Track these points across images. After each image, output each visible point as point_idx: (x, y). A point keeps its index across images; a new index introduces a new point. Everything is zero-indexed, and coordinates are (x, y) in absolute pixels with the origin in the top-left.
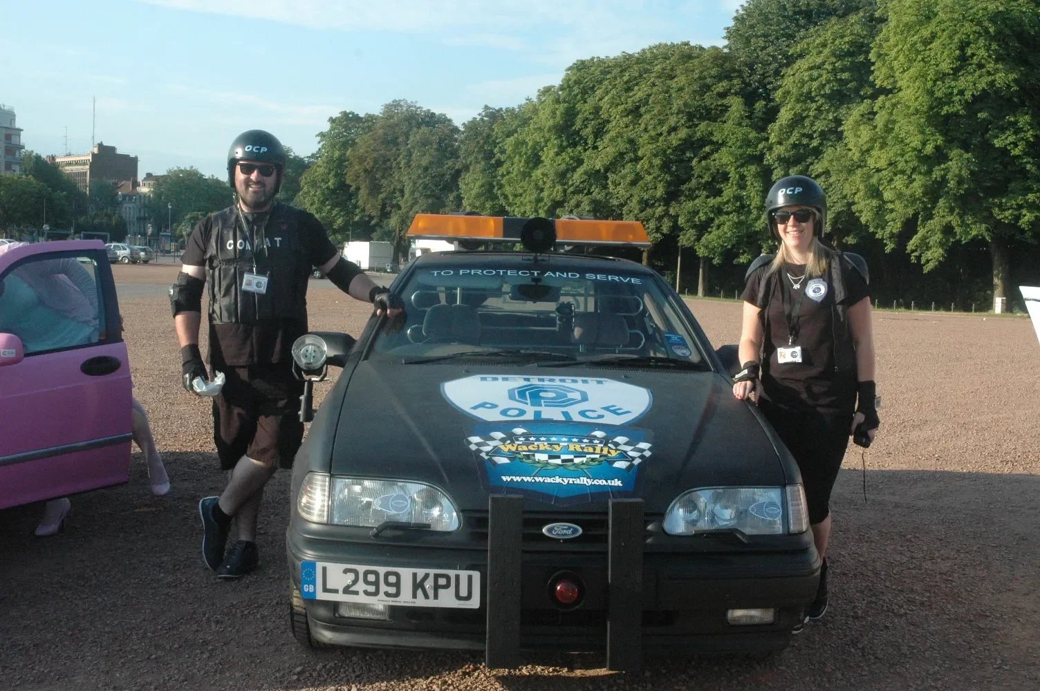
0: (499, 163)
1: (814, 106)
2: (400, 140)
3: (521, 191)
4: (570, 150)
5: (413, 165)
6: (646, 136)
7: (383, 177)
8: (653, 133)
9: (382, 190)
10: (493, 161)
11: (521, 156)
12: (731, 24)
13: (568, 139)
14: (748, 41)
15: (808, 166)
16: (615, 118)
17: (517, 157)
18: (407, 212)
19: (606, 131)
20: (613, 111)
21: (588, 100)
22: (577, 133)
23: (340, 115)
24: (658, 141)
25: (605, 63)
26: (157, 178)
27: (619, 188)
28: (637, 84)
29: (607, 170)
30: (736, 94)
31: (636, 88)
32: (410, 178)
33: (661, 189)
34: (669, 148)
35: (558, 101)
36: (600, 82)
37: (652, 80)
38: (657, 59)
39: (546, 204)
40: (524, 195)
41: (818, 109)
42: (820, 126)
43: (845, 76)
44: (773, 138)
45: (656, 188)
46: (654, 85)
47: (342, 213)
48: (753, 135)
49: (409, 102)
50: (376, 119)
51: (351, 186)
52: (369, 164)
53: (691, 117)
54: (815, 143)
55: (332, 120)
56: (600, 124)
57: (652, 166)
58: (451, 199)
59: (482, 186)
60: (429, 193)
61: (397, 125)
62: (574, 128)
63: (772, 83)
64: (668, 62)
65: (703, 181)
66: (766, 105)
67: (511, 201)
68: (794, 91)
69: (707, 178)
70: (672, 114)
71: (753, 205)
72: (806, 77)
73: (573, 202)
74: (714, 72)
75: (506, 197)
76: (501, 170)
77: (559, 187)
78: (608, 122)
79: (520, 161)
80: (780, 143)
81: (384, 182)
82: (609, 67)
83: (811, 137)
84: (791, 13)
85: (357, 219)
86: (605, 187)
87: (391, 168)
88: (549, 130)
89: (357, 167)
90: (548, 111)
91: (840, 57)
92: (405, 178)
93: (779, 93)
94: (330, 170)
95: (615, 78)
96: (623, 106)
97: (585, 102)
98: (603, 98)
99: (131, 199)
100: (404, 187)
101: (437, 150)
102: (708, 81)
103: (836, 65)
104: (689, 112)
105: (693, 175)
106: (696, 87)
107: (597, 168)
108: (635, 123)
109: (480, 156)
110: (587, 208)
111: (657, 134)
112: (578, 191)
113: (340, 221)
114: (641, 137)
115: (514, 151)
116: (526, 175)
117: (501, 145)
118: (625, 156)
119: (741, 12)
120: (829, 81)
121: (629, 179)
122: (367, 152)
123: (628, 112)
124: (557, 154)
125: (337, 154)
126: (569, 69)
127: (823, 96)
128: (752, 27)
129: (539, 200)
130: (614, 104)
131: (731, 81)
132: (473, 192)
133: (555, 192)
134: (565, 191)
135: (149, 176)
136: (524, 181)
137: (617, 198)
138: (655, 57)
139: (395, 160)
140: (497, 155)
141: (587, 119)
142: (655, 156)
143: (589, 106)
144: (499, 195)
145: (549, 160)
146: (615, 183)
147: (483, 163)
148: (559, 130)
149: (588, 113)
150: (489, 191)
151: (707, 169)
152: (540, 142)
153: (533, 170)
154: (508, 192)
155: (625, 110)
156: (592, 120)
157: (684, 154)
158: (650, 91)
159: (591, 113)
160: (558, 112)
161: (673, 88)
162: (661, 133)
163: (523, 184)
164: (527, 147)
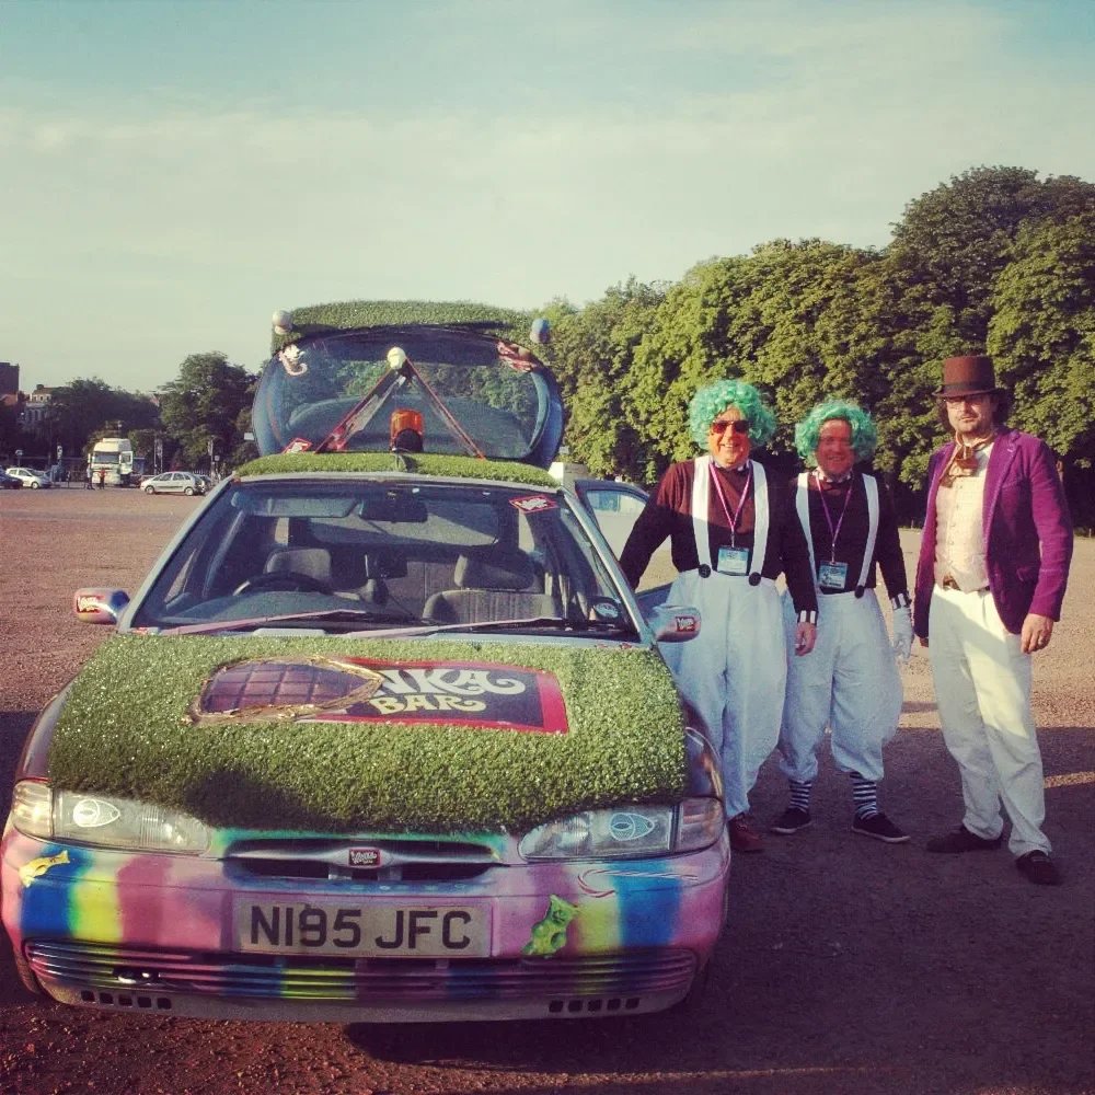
0: (619, 374)
1: (1043, 315)
3: (657, 407)
4: (720, 361)
8: (837, 342)
10: (612, 372)
11: (655, 365)
13: (718, 349)
15: (1036, 381)
16: (783, 324)
17: (652, 369)
19: (771, 339)
20: (780, 317)
21: (742, 303)
22: (730, 341)
24: (847, 351)
25: (759, 262)
27: (791, 404)
29: (778, 382)
30: (937, 301)
31: (807, 291)
35: (705, 304)
37: (828, 282)
41: (1049, 318)
42: (1051, 336)
43: (1078, 282)
44: (992, 350)
46: (828, 287)
48: (967, 345)
53: (885, 322)
54: (1045, 356)
56: (761, 331)
59: (606, 401)
62: (727, 335)
65: (905, 396)
67: (643, 419)
68: (1021, 297)
69: (909, 394)
70: (860, 321)
72: (1033, 281)
74: (904, 274)
75: (636, 413)
76: (626, 381)
78: (771, 328)
79: (657, 372)
80: (1001, 354)
82: (766, 266)
83: (1039, 349)
86: (774, 402)
91: (1069, 262)
93: (997, 301)
95: (777, 280)
96: (793, 312)
97: (738, 305)
98: (764, 301)
102: (900, 283)
103: (1069, 270)
104: (883, 319)
105: (892, 391)
106: (888, 291)
107: (767, 381)
108: (810, 329)
109: (596, 367)
111: (842, 344)
114: (820, 347)
115: (647, 363)
116: (661, 391)
117: (622, 354)
118: (802, 368)
120: (1061, 288)
121: (810, 395)
123: (799, 318)
124: (707, 365)
127: (1052, 304)
130: (781, 309)
132: (594, 410)
135: (40, 387)
136: (662, 399)
137: (789, 416)
140: (617, 365)
141: (744, 325)
142: (849, 368)
143: (745, 311)
144: (627, 413)
145: (695, 372)
146: (786, 399)
147: (600, 375)
148: (707, 338)
149: (745, 318)
150: (615, 407)
151: (910, 383)
152: (680, 351)
153: (670, 383)
154: (639, 408)
155: (796, 316)
156: (752, 326)
157: (877, 366)
158: (826, 295)
159: (749, 319)
160: (708, 317)
161: (860, 292)
162: (848, 343)
163: (658, 398)
164: (663, 356)
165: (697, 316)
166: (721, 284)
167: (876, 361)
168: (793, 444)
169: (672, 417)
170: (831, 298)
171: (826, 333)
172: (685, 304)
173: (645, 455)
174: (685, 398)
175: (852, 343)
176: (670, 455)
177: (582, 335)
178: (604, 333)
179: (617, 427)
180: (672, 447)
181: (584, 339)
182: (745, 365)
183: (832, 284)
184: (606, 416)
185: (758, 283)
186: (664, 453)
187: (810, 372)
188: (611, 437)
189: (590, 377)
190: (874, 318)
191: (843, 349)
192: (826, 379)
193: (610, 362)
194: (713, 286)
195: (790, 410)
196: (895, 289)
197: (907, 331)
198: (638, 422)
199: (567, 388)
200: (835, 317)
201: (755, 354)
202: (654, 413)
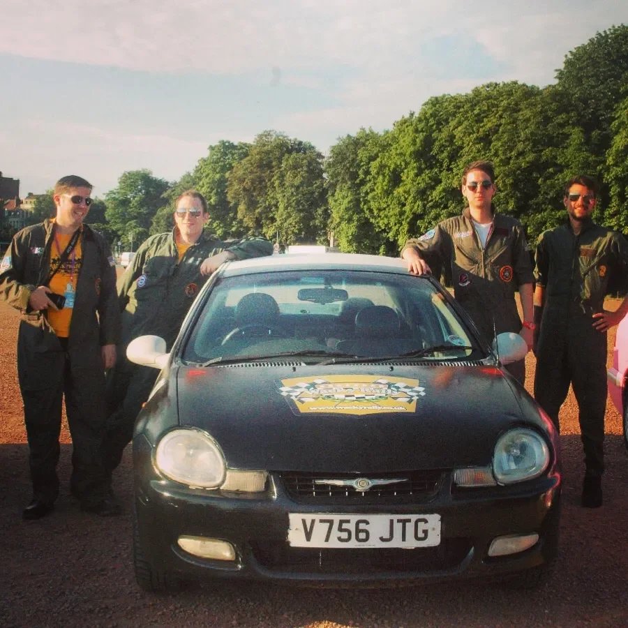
0: (363, 183)
2: (274, 163)
3: (385, 206)
4: (427, 172)
5: (287, 184)
6: (496, 160)
7: (258, 195)
8: (503, 157)
9: (259, 206)
10: (358, 181)
11: (383, 175)
12: (562, 66)
13: (425, 163)
14: (580, 80)
16: (468, 145)
17: (381, 177)
18: (282, 224)
19: (460, 155)
20: (466, 139)
21: (442, 130)
22: (434, 157)
23: (218, 144)
24: (509, 164)
25: (456, 99)
26: (38, 197)
28: (486, 117)
30: (574, 125)
31: (485, 120)
32: (284, 196)
33: (513, 204)
34: (518, 169)
35: (416, 131)
36: (454, 115)
37: (500, 113)
38: (502, 96)
39: (408, 217)
40: (387, 209)
44: (610, 161)
45: (508, 203)
46: (501, 117)
47: (221, 225)
48: (592, 158)
49: (278, 132)
50: (248, 147)
51: (229, 202)
52: (247, 184)
53: (535, 143)
55: (212, 148)
56: (454, 150)
57: (505, 185)
58: (320, 211)
59: (349, 202)
60: (301, 207)
61: (271, 152)
62: (432, 153)
63: (604, 115)
64: (512, 98)
65: (549, 197)
66: (600, 133)
67: (375, 214)
69: (551, 194)
70: (519, 141)
71: (594, 216)
73: (432, 214)
74: (554, 106)
75: (371, 211)
77: (419, 203)
78: (461, 148)
79: (384, 181)
80: (616, 165)
81: (260, 199)
82: (461, 102)
84: (615, 58)
85: (234, 229)
87: (266, 187)
88: (410, 155)
89: (236, 187)
90: (408, 139)
92: (279, 196)
93: (616, 123)
94: (212, 189)
95: (467, 112)
96: (475, 135)
97: (440, 131)
98: (457, 128)
99: (15, 214)
100: (278, 202)
101: (307, 172)
102: (549, 113)
104: (535, 140)
105: (540, 192)
106: (540, 119)
108: (486, 149)
109: (346, 177)
111: (507, 158)
112: (436, 206)
113: (219, 232)
114: (492, 161)
115: (378, 173)
116: (388, 194)
117: (364, 168)
119: (570, 56)
122: (244, 174)
123: (479, 140)
124: (417, 175)
125: (218, 176)
126: (425, 104)
128: (581, 69)
129: (402, 213)
130: (468, 133)
131: (568, 114)
132: (343, 207)
133: (416, 208)
134: (424, 206)
135: (30, 195)
136: (388, 198)
138: (500, 94)
139: (269, 180)
141: (442, 146)
143: (444, 135)
144: (365, 210)
147: (349, 183)
148: (418, 155)
149: (443, 140)
150: (356, 206)
151: (553, 186)
152: (401, 166)
153: (394, 188)
155: (477, 138)
156: (446, 147)
157: (531, 174)
159: (447, 141)
160: (418, 140)
161: (520, 120)
162: (510, 158)
164: (389, 169)
165: (411, 140)
166: (428, 116)
167: (529, 170)
169: (391, 213)
173: (379, 240)
179: (358, 220)
181: (340, 157)
184: (351, 212)
188: (352, 229)
190: (529, 140)
194: (423, 118)
196: (545, 117)
197: (552, 149)
198: (372, 216)
201: (451, 167)
202: (382, 210)
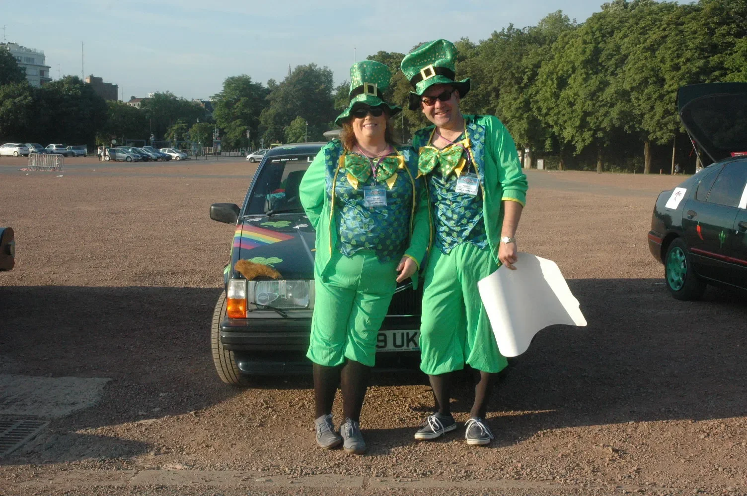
0: (528, 86)
3: (553, 105)
4: (594, 77)
8: (671, 63)
10: (522, 85)
11: (552, 80)
13: (592, 69)
16: (634, 54)
17: (550, 82)
19: (627, 63)
20: (633, 49)
21: (607, 41)
22: (600, 64)
27: (641, 102)
28: (649, 30)
29: (632, 89)
31: (650, 32)
34: (687, 73)
37: (664, 26)
39: (578, 115)
40: (557, 108)
46: (664, 30)
53: (702, 50)
56: (621, 58)
59: (521, 103)
62: (599, 61)
67: (544, 113)
70: (686, 50)
73: (602, 111)
74: (716, 19)
75: (539, 109)
76: (532, 90)
77: (589, 102)
78: (626, 56)
79: (553, 84)
82: (623, 17)
86: (629, 101)
95: (632, 26)
96: (642, 45)
97: (605, 42)
98: (623, 39)
102: (713, 25)
104: (702, 48)
106: (705, 30)
107: (626, 89)
108: (653, 56)
109: (513, 82)
110: (616, 117)
111: (675, 64)
116: (556, 96)
117: (528, 73)
118: (649, 80)
121: (654, 96)
123: (646, 49)
124: (585, 80)
126: (590, 19)
132: (513, 108)
133: (586, 107)
134: (594, 105)
137: (639, 109)
140: (525, 80)
141: (610, 54)
142: (681, 79)
143: (611, 45)
144: (534, 110)
145: (578, 83)
146: (638, 99)
147: (516, 87)
148: (586, 63)
149: (610, 50)
150: (526, 106)
152: (568, 71)
153: (561, 91)
154: (542, 106)
155: (644, 48)
156: (615, 55)
157: (699, 77)
158: (663, 34)
159: (613, 51)
161: (687, 31)
162: (678, 63)
163: (553, 100)
164: (557, 75)
165: (580, 50)
166: (594, 29)
167: (698, 74)
168: (641, 126)
169: (564, 112)
170: (666, 36)
171: (663, 57)
172: (570, 42)
173: (544, 134)
174: (572, 100)
175: (681, 64)
176: (560, 135)
177: (504, 62)
178: (517, 61)
179: (528, 118)
180: (561, 130)
181: (506, 65)
182: (611, 79)
183: (667, 28)
184: (520, 111)
185: (618, 28)
186: (557, 134)
187: (654, 82)
188: (524, 125)
189: (509, 88)
190: (696, 48)
191: (676, 68)
192: (666, 87)
193: (522, 79)
194: (589, 31)
195: (639, 105)
196: (709, 28)
197: (719, 55)
198: (540, 115)
199: (493, 95)
200: (670, 48)
201: (616, 72)
202: (551, 109)
